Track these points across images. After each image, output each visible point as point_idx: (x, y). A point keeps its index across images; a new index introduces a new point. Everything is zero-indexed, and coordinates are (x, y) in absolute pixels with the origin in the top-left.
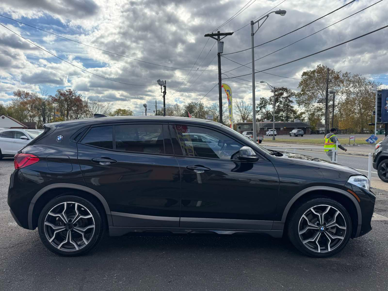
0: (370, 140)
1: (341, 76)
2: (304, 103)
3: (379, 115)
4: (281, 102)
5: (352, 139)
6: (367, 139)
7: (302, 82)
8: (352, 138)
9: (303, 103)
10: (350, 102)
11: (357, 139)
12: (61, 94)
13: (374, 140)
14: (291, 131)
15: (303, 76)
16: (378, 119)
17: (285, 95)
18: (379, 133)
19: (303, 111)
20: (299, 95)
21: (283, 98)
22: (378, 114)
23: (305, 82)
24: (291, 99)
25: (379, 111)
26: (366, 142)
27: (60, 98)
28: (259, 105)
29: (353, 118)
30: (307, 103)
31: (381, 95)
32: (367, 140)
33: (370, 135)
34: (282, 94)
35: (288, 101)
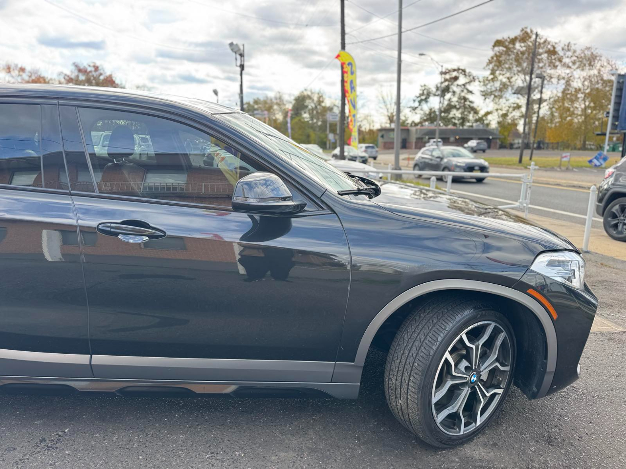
0: (595, 161)
1: (558, 49)
2: (493, 96)
3: (616, 118)
4: (454, 92)
5: (565, 159)
6: (589, 159)
7: (492, 58)
8: (565, 157)
9: (491, 95)
10: (568, 96)
11: (573, 159)
12: (80, 71)
13: (601, 161)
14: (466, 142)
15: (494, 46)
16: (613, 124)
17: (462, 80)
18: (611, 149)
19: (489, 109)
20: (486, 82)
21: (458, 85)
22: (614, 117)
23: (497, 59)
24: (470, 87)
25: (617, 110)
26: (588, 164)
27: (78, 76)
28: (418, 97)
29: (571, 123)
30: (496, 94)
31: (623, 82)
32: (590, 161)
33: (596, 153)
34: (456, 78)
35: (465, 91)
